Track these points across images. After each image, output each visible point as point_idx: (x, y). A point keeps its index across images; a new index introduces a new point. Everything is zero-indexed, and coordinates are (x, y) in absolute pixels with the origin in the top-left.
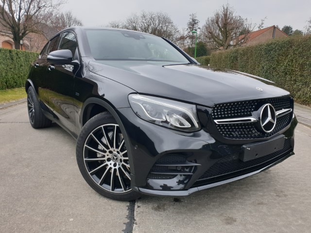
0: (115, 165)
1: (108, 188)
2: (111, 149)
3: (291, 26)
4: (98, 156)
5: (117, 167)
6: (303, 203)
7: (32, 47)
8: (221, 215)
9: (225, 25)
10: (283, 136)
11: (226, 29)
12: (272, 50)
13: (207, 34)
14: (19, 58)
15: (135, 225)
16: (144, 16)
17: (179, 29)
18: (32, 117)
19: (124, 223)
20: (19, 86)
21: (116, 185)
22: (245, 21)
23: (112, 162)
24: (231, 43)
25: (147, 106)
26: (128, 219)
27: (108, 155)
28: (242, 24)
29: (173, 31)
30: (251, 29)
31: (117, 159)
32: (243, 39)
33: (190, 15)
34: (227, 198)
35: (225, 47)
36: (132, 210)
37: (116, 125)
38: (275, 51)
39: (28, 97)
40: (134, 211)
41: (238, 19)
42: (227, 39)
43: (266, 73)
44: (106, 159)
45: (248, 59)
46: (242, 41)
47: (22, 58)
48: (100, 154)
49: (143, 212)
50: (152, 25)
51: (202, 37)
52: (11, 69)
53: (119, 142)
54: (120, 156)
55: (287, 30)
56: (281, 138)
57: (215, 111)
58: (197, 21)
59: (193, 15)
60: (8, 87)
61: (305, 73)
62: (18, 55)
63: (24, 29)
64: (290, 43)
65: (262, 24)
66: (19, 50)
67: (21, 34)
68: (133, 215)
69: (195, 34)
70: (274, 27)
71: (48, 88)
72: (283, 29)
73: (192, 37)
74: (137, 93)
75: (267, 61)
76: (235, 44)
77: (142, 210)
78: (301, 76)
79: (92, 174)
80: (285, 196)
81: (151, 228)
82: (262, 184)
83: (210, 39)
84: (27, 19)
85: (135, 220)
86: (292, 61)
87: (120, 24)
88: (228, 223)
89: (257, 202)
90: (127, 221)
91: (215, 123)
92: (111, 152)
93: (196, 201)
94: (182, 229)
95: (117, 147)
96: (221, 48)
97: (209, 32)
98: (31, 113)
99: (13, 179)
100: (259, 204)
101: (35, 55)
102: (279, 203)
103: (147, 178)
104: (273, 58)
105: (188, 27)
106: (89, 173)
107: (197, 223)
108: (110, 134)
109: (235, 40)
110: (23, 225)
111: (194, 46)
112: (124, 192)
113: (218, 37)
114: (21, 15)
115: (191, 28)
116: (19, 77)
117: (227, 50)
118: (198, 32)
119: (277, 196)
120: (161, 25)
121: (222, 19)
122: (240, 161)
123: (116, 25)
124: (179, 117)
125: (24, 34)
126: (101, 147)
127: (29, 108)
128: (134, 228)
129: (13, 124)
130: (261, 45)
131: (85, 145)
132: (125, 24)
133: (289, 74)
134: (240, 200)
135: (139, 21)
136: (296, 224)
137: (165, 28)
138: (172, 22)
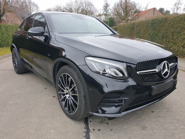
6: (182, 115)
7: (8, 21)
8: (138, 124)
9: (126, 7)
10: (173, 79)
11: (126, 10)
12: (155, 23)
13: (114, 12)
15: (90, 133)
16: (76, 2)
17: (98, 10)
18: (15, 67)
19: (84, 132)
22: (137, 5)
23: (68, 95)
24: (129, 18)
25: (97, 64)
27: (66, 91)
28: (135, 7)
29: (94, 11)
30: (141, 10)
32: (136, 16)
33: (105, 1)
34: (140, 114)
35: (126, 21)
38: (157, 24)
39: (13, 55)
40: (88, 124)
41: (133, 3)
42: (127, 16)
43: (151, 37)
44: (65, 93)
45: (141, 28)
46: (136, 17)
47: (3, 29)
50: (81, 7)
51: (112, 15)
55: (161, 10)
56: (171, 80)
57: (137, 67)
58: (108, 5)
59: (106, 1)
61: (175, 37)
63: (4, 10)
64: (166, 20)
65: (147, 6)
67: (1, 14)
68: (89, 127)
69: (108, 13)
70: (154, 9)
72: (159, 10)
73: (106, 15)
74: (90, 56)
75: (152, 30)
76: (131, 19)
77: (93, 124)
80: (172, 111)
81: (100, 134)
82: (158, 105)
83: (116, 16)
84: (5, 4)
85: (90, 130)
86: (167, 30)
87: (62, 6)
88: (144, 129)
90: (86, 130)
91: (137, 74)
94: (118, 134)
96: (124, 21)
98: (15, 65)
99: (11, 107)
100: (158, 117)
101: (12, 27)
102: (169, 116)
104: (156, 28)
105: (103, 8)
107: (126, 130)
109: (131, 17)
110: (24, 136)
111: (107, 20)
115: (105, 9)
117: (127, 23)
118: (110, 11)
119: (167, 112)
120: (87, 7)
122: (150, 95)
123: (60, 7)
125: (3, 13)
127: (13, 61)
128: (90, 135)
132: (65, 6)
133: (165, 38)
134: (147, 115)
135: (74, 5)
136: (180, 128)
137: (90, 9)
138: (94, 5)
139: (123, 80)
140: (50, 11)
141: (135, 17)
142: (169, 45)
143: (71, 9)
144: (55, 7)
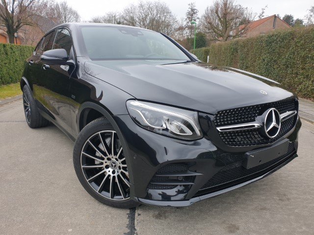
0: (114, 172)
1: (107, 195)
2: (109, 156)
3: (292, 15)
4: (96, 163)
5: (116, 175)
6: (307, 207)
7: (27, 40)
8: (224, 222)
9: (225, 15)
10: (287, 140)
11: (226, 19)
12: (273, 42)
13: (206, 24)
14: (14, 52)
16: (142, 6)
17: (178, 19)
18: (28, 116)
19: (125, 234)
20: (15, 82)
21: (115, 193)
22: (245, 10)
23: (111, 169)
24: (231, 33)
25: (147, 113)
26: (129, 229)
27: (106, 162)
28: (242, 14)
29: (172, 21)
30: (251, 19)
31: (115, 166)
32: (243, 29)
33: (189, 5)
34: (229, 203)
35: (225, 38)
36: (132, 218)
37: (113, 132)
38: (277, 43)
39: (24, 96)
40: (134, 219)
41: (238, 8)
42: (226, 29)
43: (266, 65)
44: (104, 166)
45: (248, 51)
46: (243, 31)
47: (16, 53)
48: (98, 161)
49: (143, 221)
50: (150, 16)
51: (201, 27)
52: (6, 64)
53: (118, 148)
54: (119, 163)
55: (288, 19)
56: (285, 143)
57: (218, 118)
58: (196, 11)
59: (192, 4)
60: (3, 83)
61: (307, 66)
62: (12, 49)
63: (18, 21)
64: (292, 35)
65: (263, 13)
66: (13, 44)
67: (15, 27)
68: (134, 224)
69: (194, 25)
70: (275, 16)
71: (43, 86)
72: (284, 18)
73: (191, 28)
74: (135, 99)
75: (268, 53)
76: (235, 34)
77: (143, 219)
78: (303, 69)
79: (90, 182)
80: (288, 199)
82: (264, 187)
83: (209, 30)
84: (20, 11)
85: (135, 230)
86: (294, 53)
87: (117, 14)
88: (231, 232)
89: (259, 207)
90: (128, 231)
91: (218, 130)
92: (109, 159)
93: (198, 208)
95: (116, 154)
96: (221, 39)
97: (209, 23)
98: (27, 113)
99: (10, 185)
100: (261, 209)
102: (282, 208)
103: (147, 188)
104: (274, 50)
105: (186, 17)
106: (88, 181)
107: (199, 232)
108: (108, 141)
109: (235, 30)
111: (193, 36)
112: (124, 199)
113: (217, 27)
114: (14, 7)
115: (190, 18)
116: (14, 72)
117: (227, 42)
118: (197, 22)
119: (280, 200)
120: (159, 15)
121: (221, 9)
122: (243, 168)
123: (113, 15)
124: (180, 124)
125: (18, 27)
126: (99, 154)
127: (25, 107)
129: (9, 123)
130: (262, 37)
131: (82, 152)
132: (122, 14)
133: (291, 67)
134: (242, 206)
135: (137, 11)
136: (300, 230)
137: (164, 18)
138: (170, 12)
139: (192, 142)
140: (97, 22)
141: (241, 31)
142: (296, 80)
143: (132, 18)
144: (106, 16)
